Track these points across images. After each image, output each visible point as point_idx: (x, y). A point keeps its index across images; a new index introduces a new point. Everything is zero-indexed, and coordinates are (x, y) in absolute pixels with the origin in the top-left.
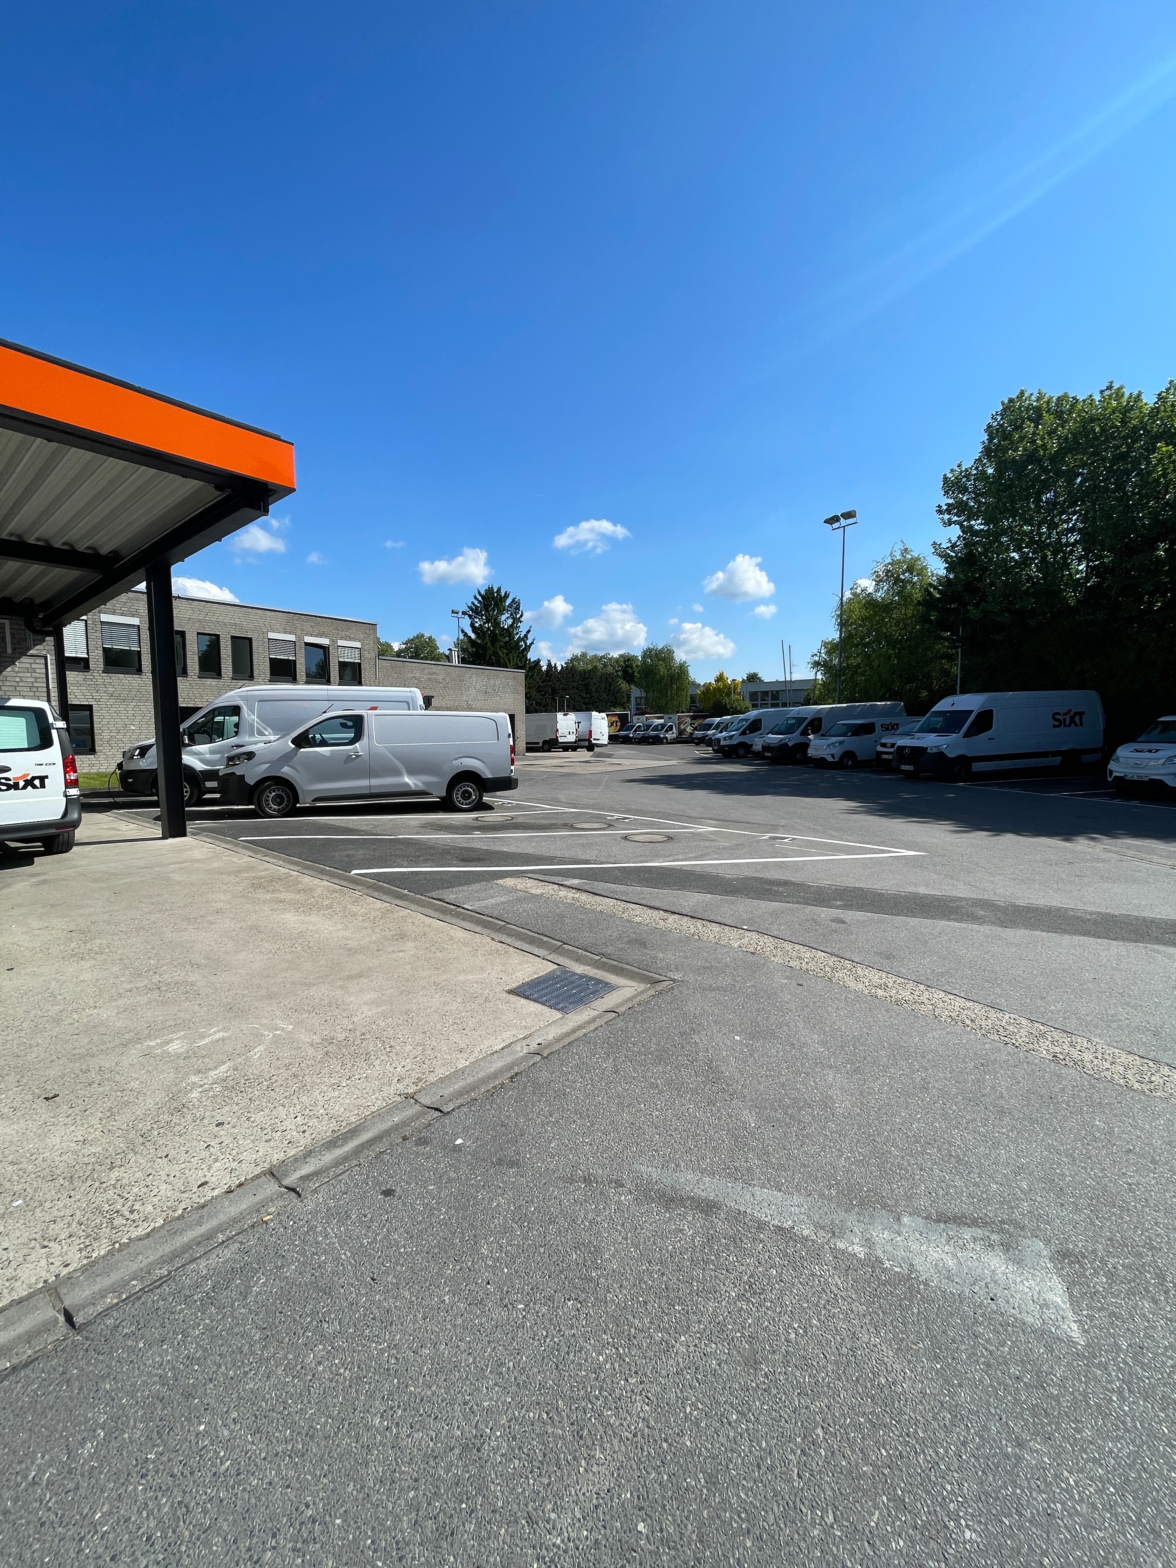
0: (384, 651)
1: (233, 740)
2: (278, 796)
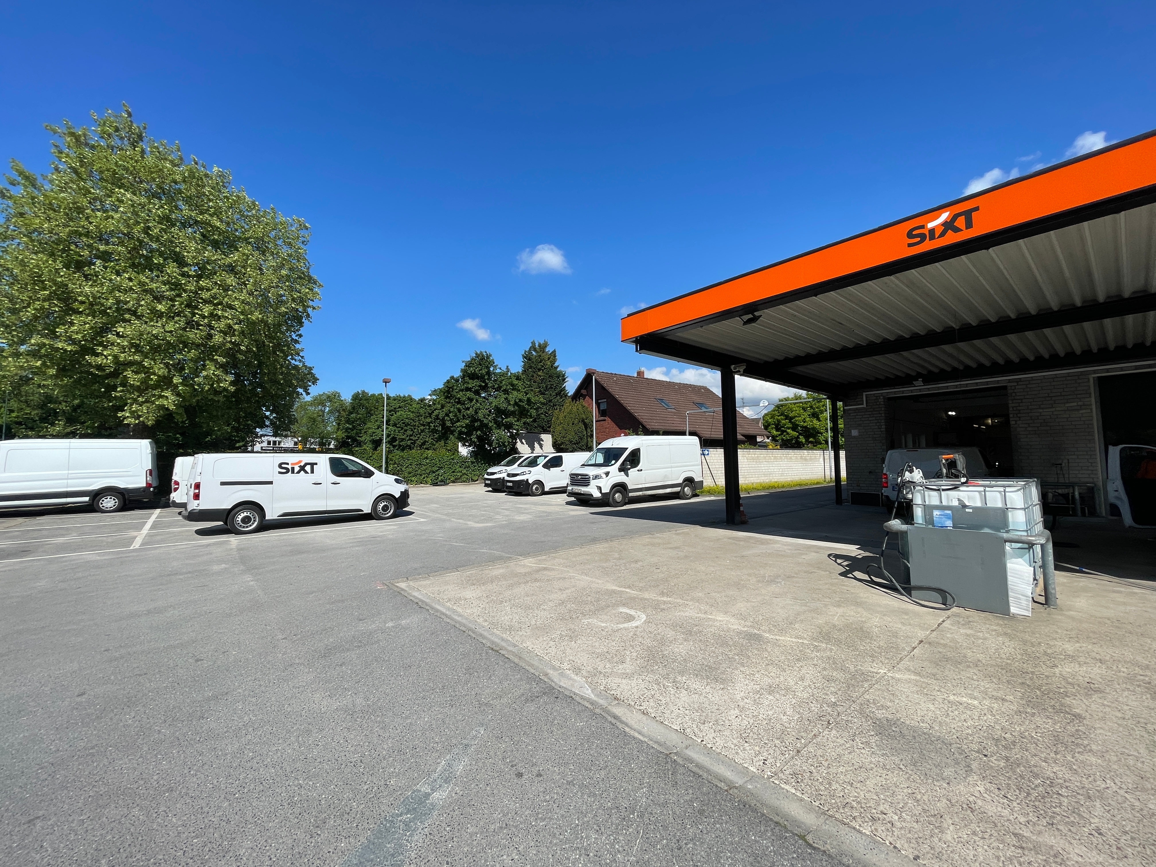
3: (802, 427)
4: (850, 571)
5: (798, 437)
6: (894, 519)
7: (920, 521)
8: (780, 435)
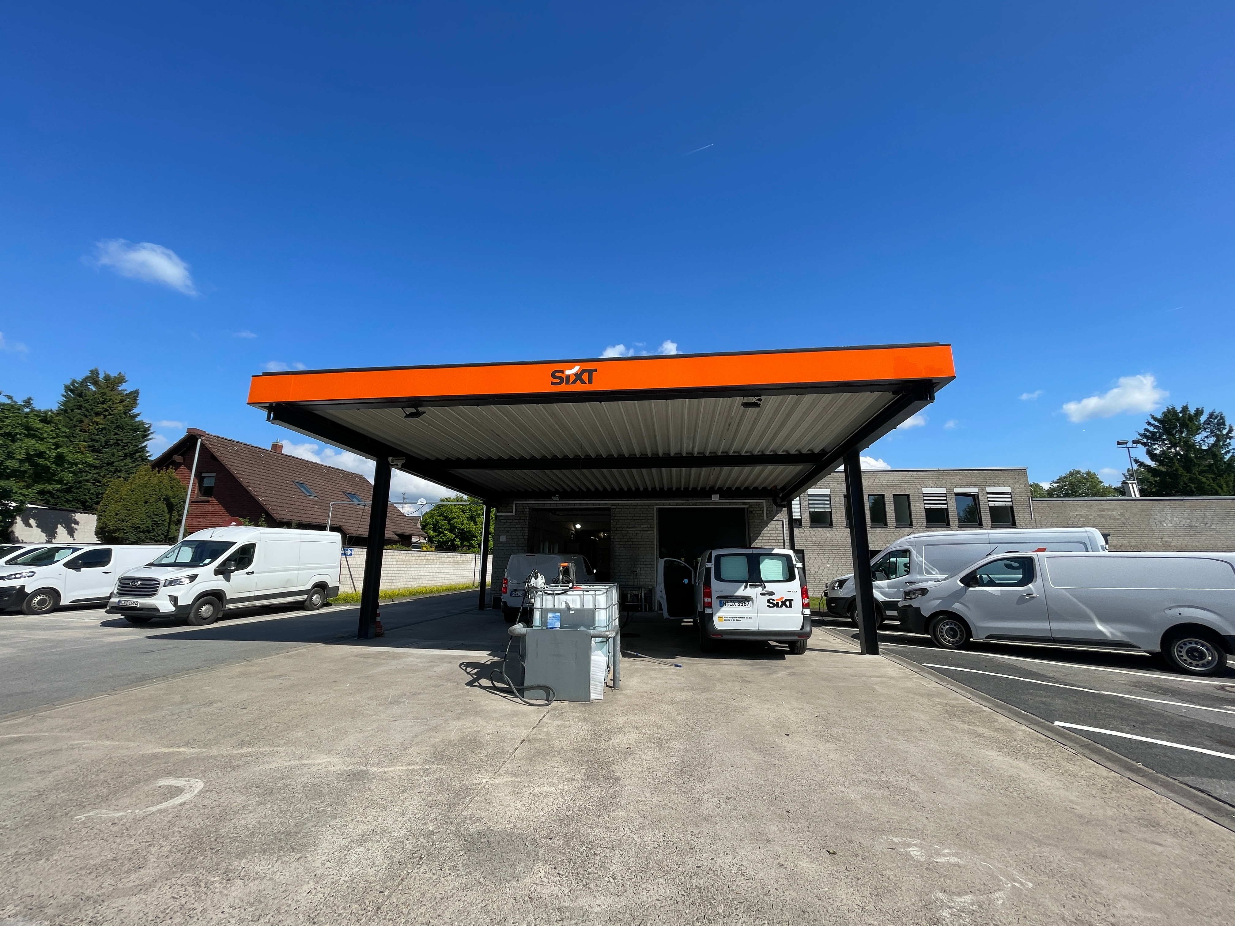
0: (1036, 490)
1: (906, 578)
2: (951, 629)
3: (459, 529)
4: (475, 680)
5: (454, 540)
6: (518, 623)
7: (538, 624)
8: (436, 536)
